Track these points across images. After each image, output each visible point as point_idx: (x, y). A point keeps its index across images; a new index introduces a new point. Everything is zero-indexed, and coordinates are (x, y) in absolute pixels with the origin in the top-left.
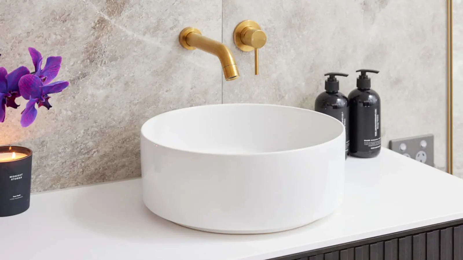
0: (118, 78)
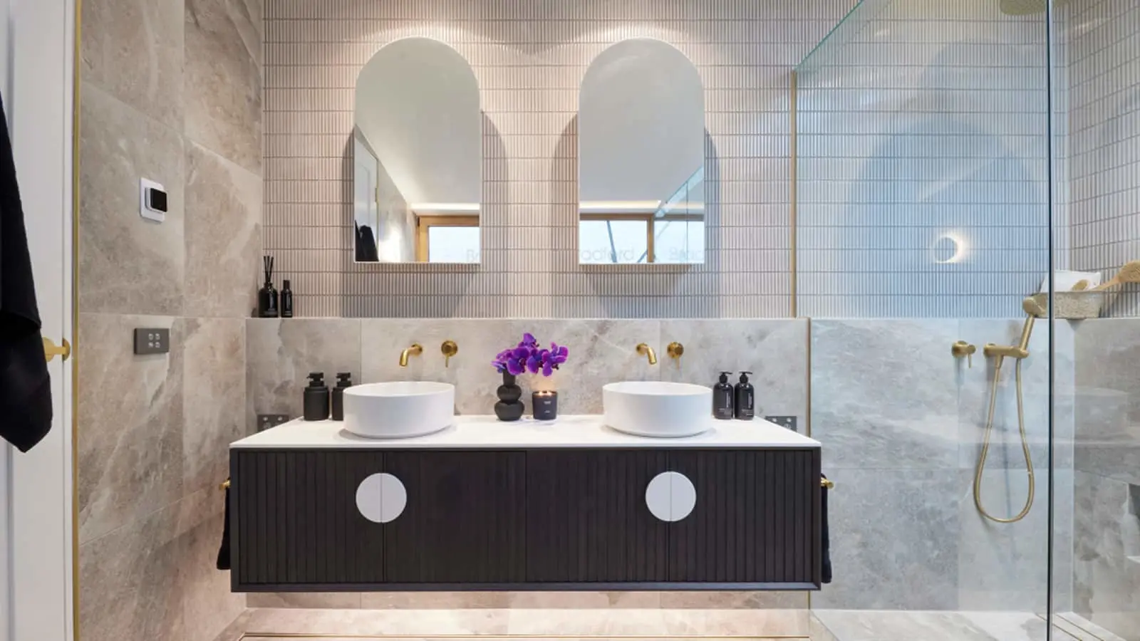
0: (604, 365)
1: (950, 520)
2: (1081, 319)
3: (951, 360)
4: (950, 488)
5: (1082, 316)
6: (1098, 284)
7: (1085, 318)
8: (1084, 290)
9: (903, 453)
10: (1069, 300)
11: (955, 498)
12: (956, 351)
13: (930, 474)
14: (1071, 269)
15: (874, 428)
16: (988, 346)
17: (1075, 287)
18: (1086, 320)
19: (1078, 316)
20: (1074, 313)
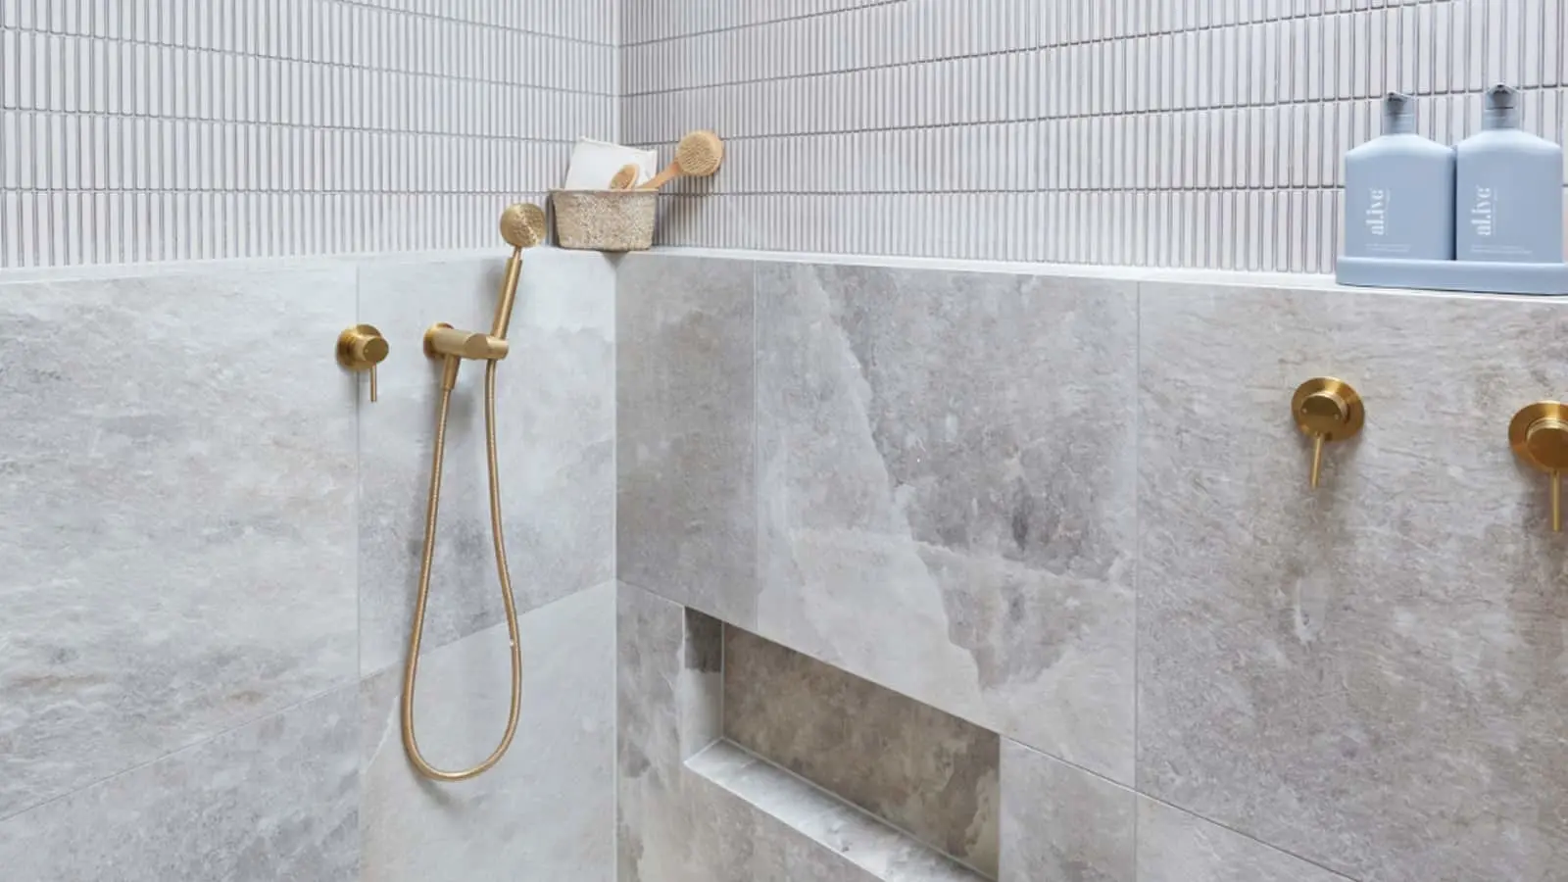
1: (337, 833)
2: (623, 251)
3: (334, 375)
4: (337, 741)
5: (625, 245)
6: (653, 175)
7: (629, 250)
8: (628, 190)
9: (180, 700)
10: (602, 208)
11: (347, 765)
12: (346, 351)
13: (273, 730)
14: (622, 144)
15: (61, 655)
16: (435, 329)
17: (615, 182)
18: (631, 252)
19: (617, 246)
20: (611, 240)
